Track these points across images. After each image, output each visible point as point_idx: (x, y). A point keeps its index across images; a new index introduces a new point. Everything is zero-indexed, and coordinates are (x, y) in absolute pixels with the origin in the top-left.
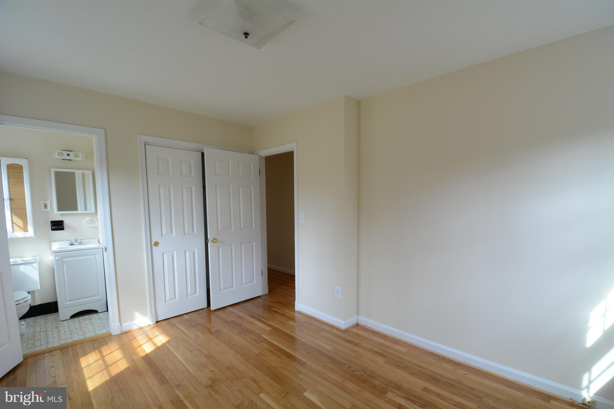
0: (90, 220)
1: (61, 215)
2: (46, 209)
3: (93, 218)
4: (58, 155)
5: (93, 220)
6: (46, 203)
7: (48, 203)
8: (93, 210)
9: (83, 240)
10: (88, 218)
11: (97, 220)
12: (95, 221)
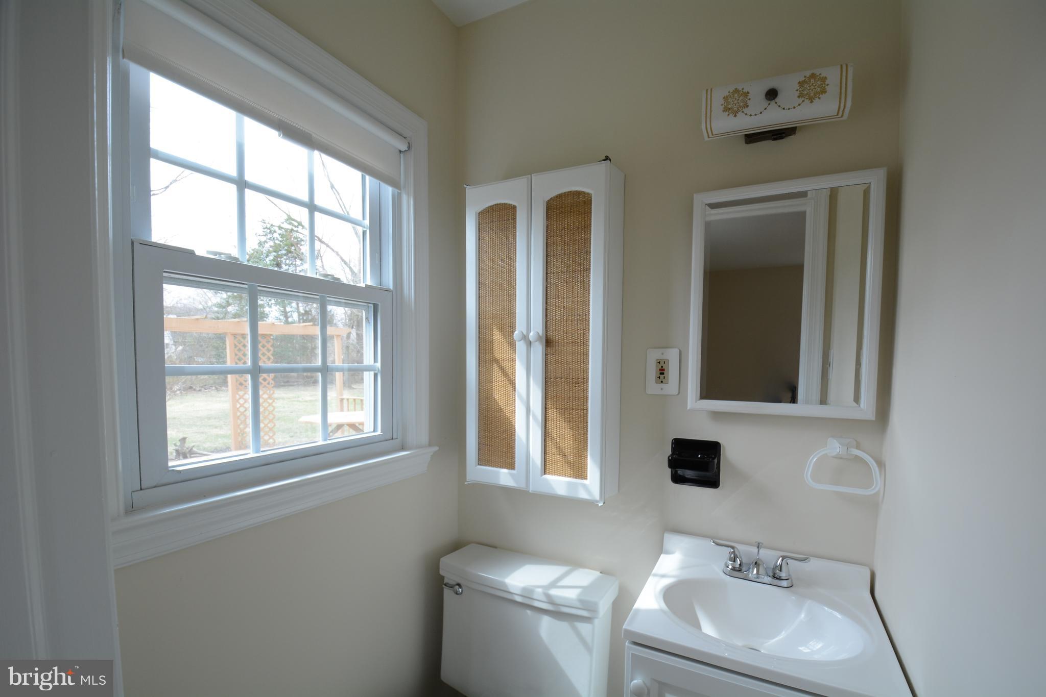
0: (838, 457)
1: (717, 416)
2: (662, 385)
3: (858, 447)
4: (726, 109)
5: (857, 459)
6: (664, 357)
7: (672, 356)
8: (867, 406)
9: (790, 561)
10: (834, 447)
11: (881, 464)
12: (866, 463)
